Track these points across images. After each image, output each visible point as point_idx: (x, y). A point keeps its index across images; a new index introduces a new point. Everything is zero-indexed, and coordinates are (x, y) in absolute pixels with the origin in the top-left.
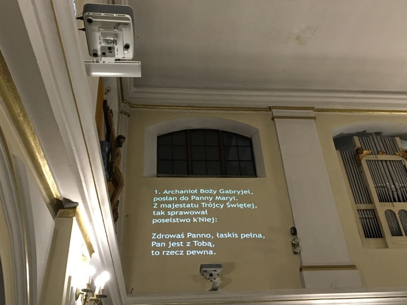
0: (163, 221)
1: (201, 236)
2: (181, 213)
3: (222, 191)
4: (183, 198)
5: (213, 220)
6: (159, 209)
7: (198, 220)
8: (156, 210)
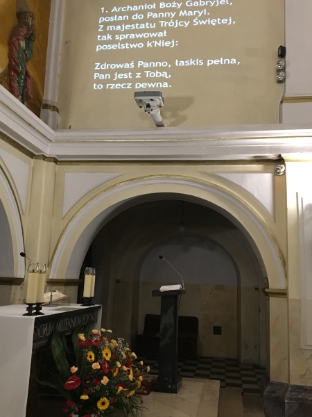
0: (109, 47)
1: (155, 64)
2: (132, 36)
3: (189, 4)
4: (137, 17)
5: (172, 44)
6: (105, 33)
7: (153, 44)
8: (102, 34)
